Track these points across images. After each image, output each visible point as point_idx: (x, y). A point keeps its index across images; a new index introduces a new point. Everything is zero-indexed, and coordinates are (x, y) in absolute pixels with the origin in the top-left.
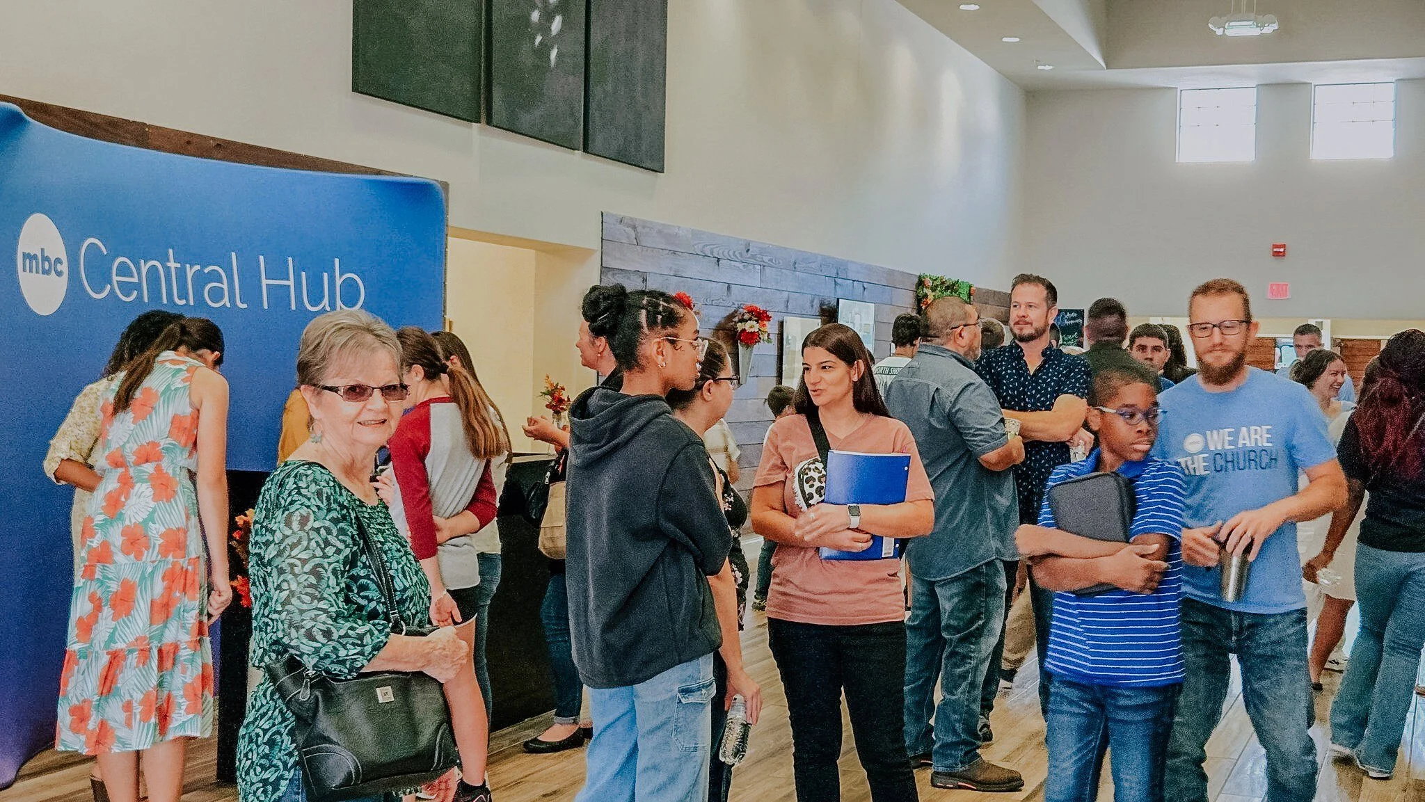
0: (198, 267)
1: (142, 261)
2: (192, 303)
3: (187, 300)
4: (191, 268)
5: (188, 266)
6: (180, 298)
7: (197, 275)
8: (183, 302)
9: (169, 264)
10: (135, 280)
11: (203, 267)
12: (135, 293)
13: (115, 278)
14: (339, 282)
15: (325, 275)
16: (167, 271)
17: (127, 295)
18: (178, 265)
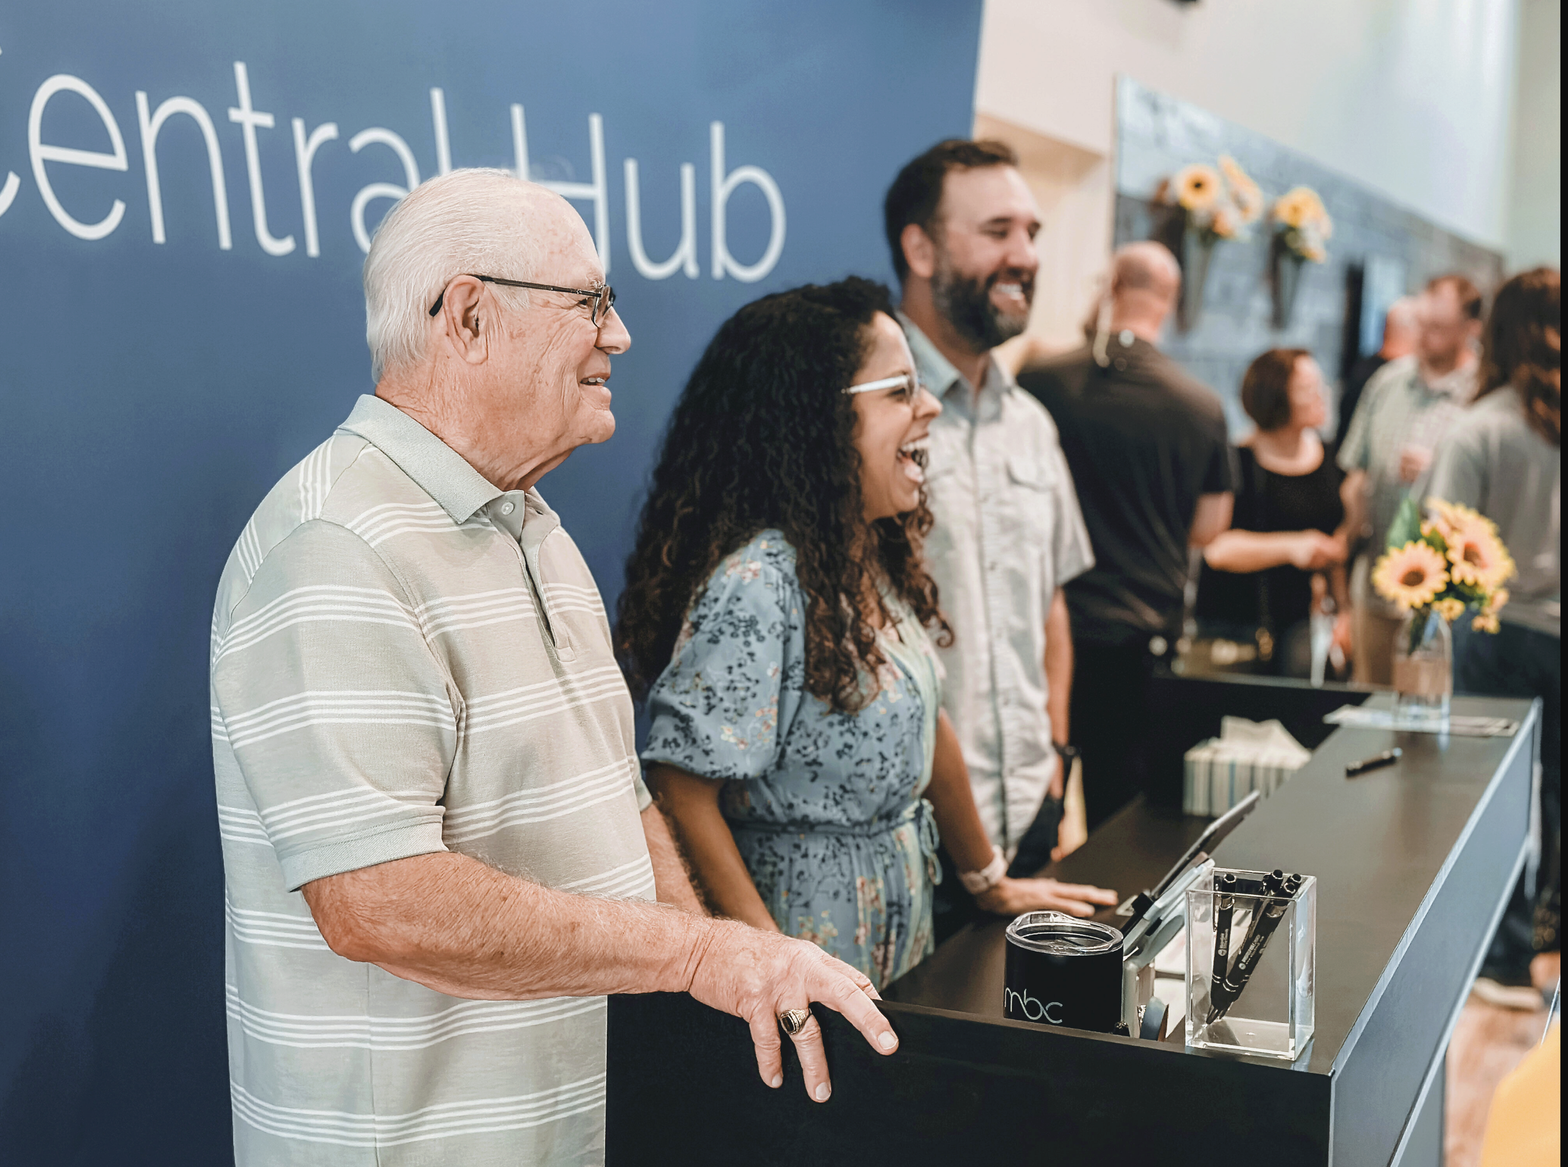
0: (328, 131)
1: (141, 98)
2: (313, 249)
3: (301, 241)
4: (308, 133)
5: (298, 125)
6: (277, 233)
7: (325, 156)
8: (283, 247)
9: (234, 115)
10: (118, 161)
11: (347, 133)
12: (119, 209)
13: (39, 153)
14: (720, 193)
15: (688, 173)
16: (231, 137)
17: (92, 218)
18: (267, 120)
